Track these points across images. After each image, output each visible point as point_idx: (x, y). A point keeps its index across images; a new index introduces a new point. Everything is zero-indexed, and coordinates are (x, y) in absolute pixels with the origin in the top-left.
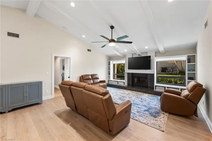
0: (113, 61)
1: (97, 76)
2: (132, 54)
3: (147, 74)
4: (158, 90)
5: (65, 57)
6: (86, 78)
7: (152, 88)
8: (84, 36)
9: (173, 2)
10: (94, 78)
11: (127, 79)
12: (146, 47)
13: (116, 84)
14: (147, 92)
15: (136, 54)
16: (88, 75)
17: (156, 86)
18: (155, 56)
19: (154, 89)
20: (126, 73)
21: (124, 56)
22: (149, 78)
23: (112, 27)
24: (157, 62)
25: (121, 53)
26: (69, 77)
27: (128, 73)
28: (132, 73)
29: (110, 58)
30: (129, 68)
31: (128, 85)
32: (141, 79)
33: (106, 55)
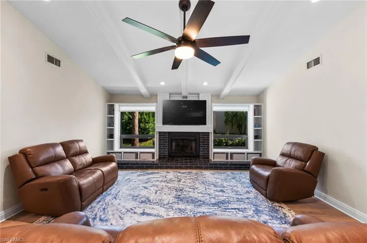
0: (120, 106)
1: (81, 144)
2: (170, 94)
3: (198, 133)
4: (218, 159)
6: (43, 157)
7: (207, 157)
9: (318, 2)
10: (72, 152)
11: (158, 146)
12: (205, 84)
13: (132, 158)
14: (195, 167)
16: (54, 145)
17: (214, 153)
19: (209, 158)
20: (157, 132)
21: (151, 97)
22: (201, 140)
25: (148, 89)
27: (160, 132)
28: (169, 133)
29: (112, 97)
30: (165, 123)
31: (159, 158)
33: (103, 87)
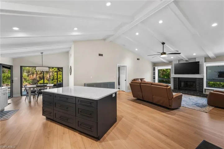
0: (158, 67)
1: (145, 80)
2: (179, 60)
3: (196, 78)
4: (207, 93)
5: (121, 66)
7: (201, 91)
8: (136, 50)
11: (173, 83)
12: (194, 54)
15: (183, 60)
16: (139, 79)
17: (205, 89)
18: (205, 62)
19: (203, 92)
20: (172, 77)
21: (170, 63)
22: (197, 82)
23: (163, 43)
24: (207, 67)
25: (167, 60)
26: (125, 80)
27: (174, 78)
28: (178, 78)
29: (155, 65)
30: (175, 73)
31: (174, 89)
32: (189, 83)
33: (151, 62)
